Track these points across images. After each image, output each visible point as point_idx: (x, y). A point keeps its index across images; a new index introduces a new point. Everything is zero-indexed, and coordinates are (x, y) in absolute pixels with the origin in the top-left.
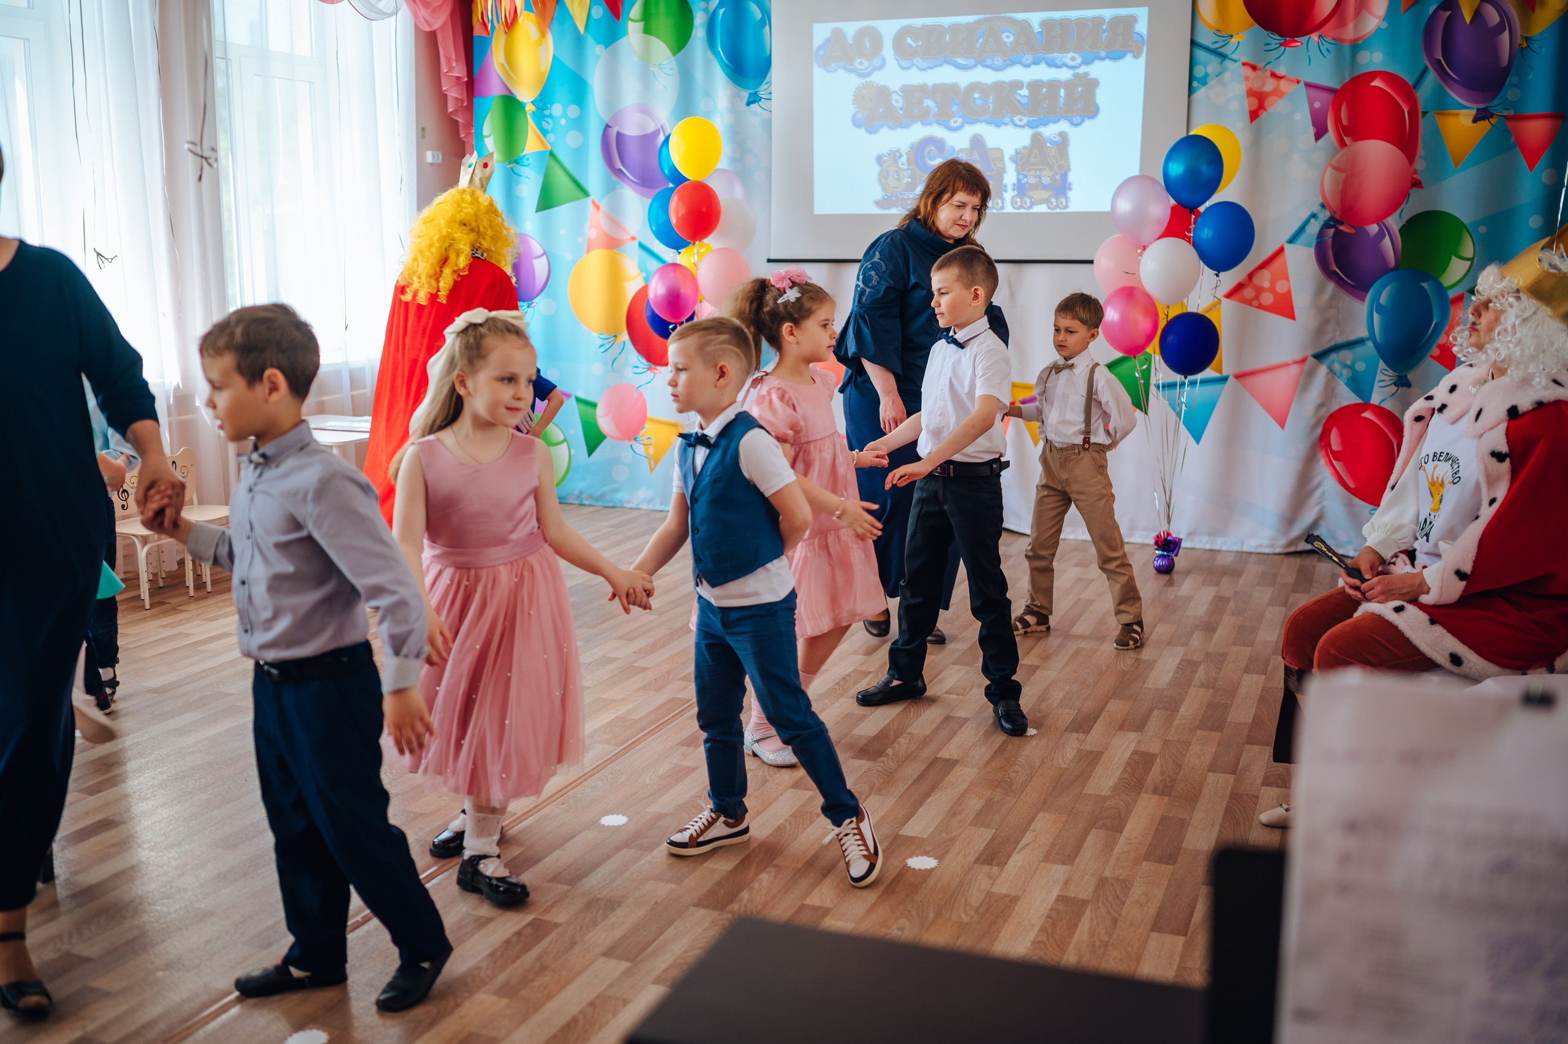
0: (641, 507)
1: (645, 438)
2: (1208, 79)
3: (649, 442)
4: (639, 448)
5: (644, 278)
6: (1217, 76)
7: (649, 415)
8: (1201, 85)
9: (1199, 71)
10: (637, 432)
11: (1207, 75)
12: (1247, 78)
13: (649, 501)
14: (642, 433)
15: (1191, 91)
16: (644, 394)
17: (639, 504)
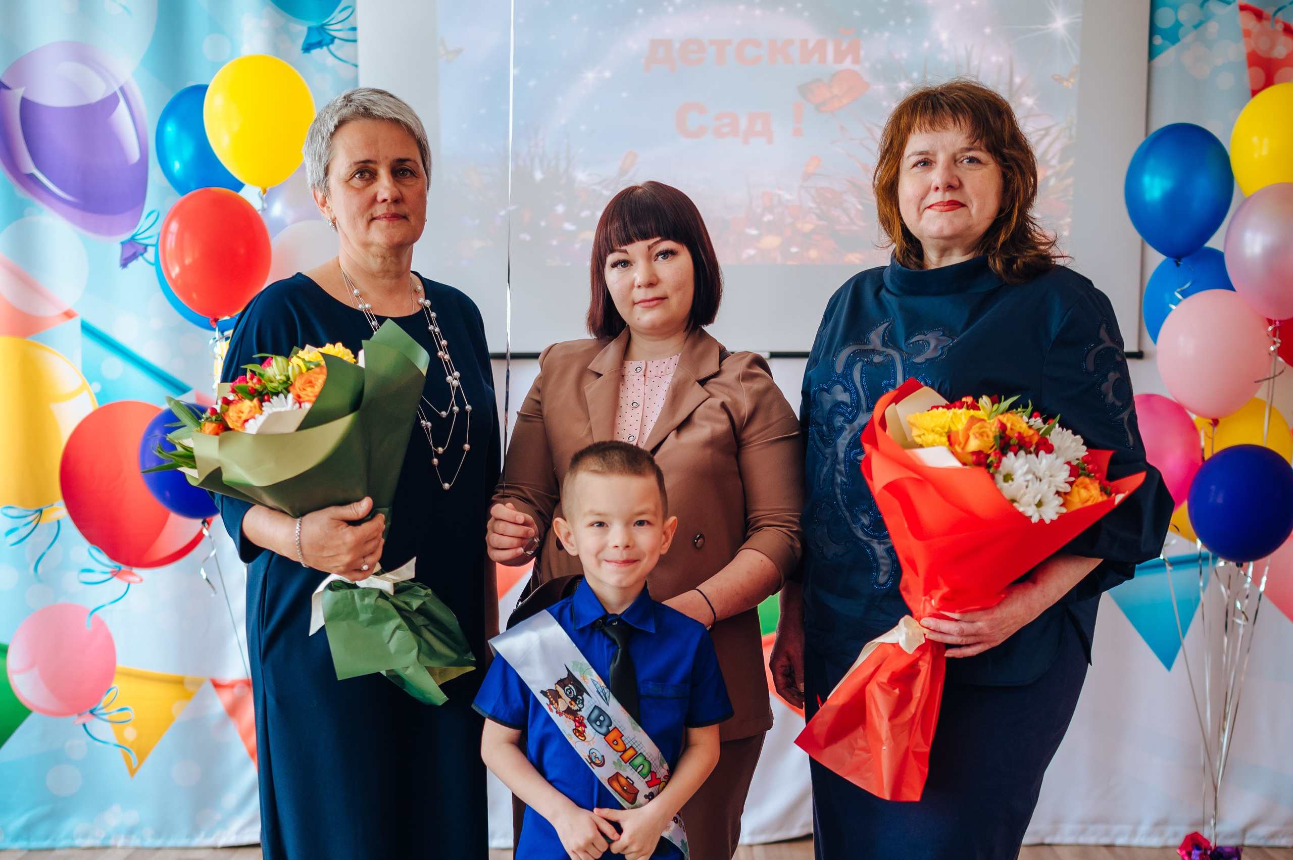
0: (111, 842)
1: (113, 708)
2: (1181, 32)
3: (123, 716)
4: (101, 728)
5: (98, 395)
6: (1196, 27)
7: (121, 663)
8: (1167, 43)
9: (1165, 18)
10: (98, 700)
11: (1178, 25)
12: (1247, 34)
13: (131, 831)
14: (106, 699)
15: (1152, 53)
16: (108, 622)
17: (108, 838)
